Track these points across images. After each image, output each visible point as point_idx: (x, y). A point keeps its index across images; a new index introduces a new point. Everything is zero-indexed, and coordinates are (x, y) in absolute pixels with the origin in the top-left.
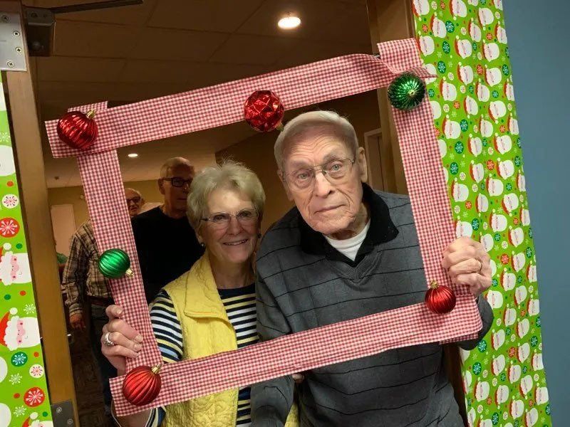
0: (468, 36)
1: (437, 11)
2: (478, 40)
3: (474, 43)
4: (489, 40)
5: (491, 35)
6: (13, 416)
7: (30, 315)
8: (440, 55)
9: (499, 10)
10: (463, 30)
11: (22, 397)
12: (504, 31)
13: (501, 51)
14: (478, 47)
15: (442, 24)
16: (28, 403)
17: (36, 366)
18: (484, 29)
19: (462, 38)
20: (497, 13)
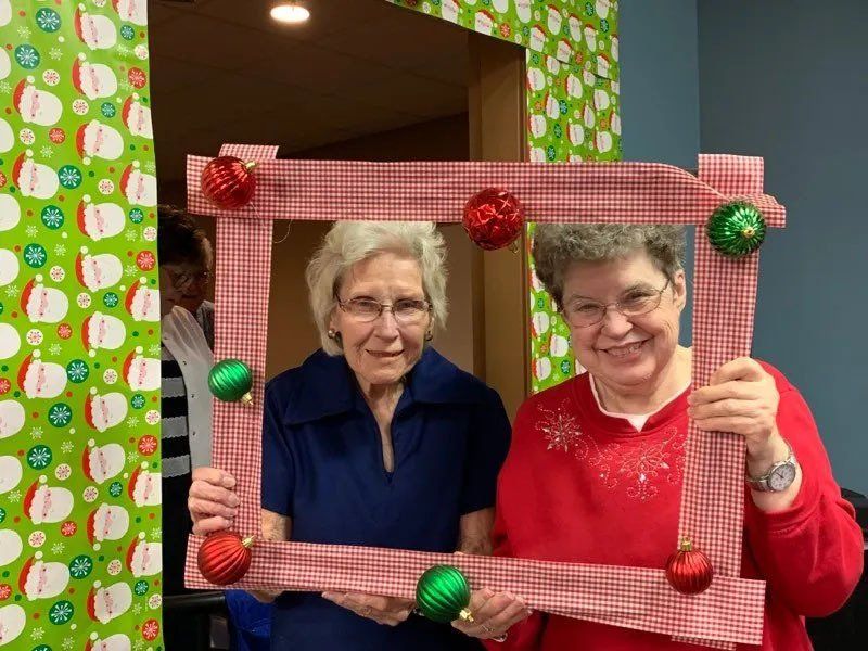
0: (581, 121)
1: (552, 87)
2: (591, 127)
3: (586, 130)
4: (602, 129)
5: (604, 121)
6: (127, 461)
7: (153, 357)
8: (551, 139)
9: (615, 94)
10: (577, 113)
11: (136, 443)
12: (619, 120)
13: (614, 142)
14: (590, 135)
15: (556, 103)
16: (141, 450)
17: (153, 412)
18: (598, 114)
19: (575, 122)
20: (613, 97)
